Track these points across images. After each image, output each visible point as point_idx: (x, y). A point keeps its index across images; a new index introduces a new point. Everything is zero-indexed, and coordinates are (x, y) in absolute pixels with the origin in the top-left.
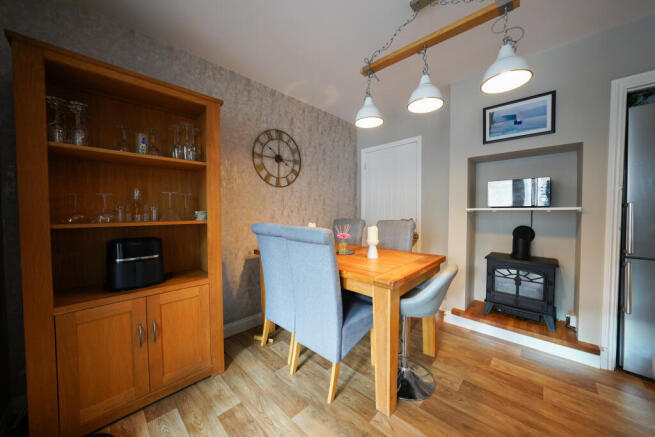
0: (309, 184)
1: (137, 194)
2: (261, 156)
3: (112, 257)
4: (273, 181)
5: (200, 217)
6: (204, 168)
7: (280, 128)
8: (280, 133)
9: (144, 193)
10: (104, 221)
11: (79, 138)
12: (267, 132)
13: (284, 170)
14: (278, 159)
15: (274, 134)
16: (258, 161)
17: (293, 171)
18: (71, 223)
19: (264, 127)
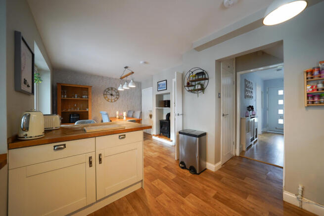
0: (122, 101)
1: (75, 105)
2: (106, 95)
3: (70, 117)
4: (110, 101)
5: (87, 110)
6: (88, 100)
7: (112, 87)
8: (112, 88)
9: (77, 105)
10: (69, 110)
11: (65, 96)
12: (108, 88)
13: (113, 98)
14: (112, 95)
15: (110, 89)
16: (105, 96)
17: (116, 98)
18: (64, 111)
19: (107, 87)
